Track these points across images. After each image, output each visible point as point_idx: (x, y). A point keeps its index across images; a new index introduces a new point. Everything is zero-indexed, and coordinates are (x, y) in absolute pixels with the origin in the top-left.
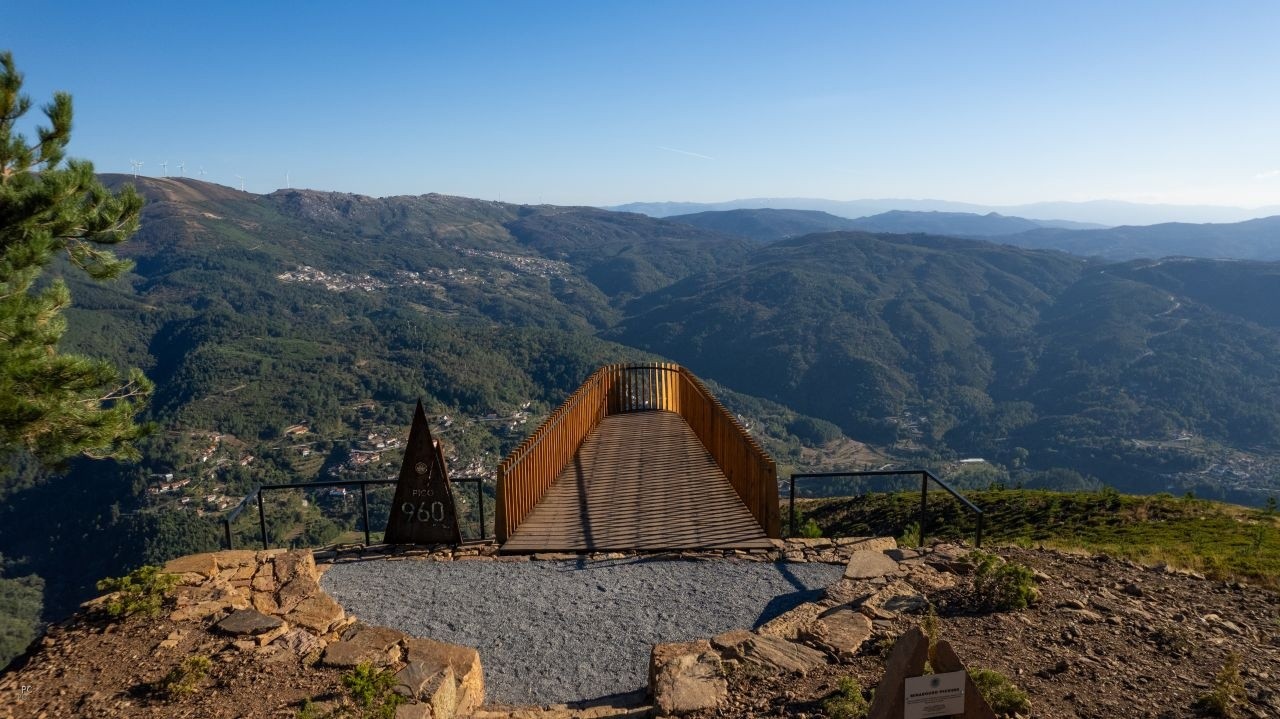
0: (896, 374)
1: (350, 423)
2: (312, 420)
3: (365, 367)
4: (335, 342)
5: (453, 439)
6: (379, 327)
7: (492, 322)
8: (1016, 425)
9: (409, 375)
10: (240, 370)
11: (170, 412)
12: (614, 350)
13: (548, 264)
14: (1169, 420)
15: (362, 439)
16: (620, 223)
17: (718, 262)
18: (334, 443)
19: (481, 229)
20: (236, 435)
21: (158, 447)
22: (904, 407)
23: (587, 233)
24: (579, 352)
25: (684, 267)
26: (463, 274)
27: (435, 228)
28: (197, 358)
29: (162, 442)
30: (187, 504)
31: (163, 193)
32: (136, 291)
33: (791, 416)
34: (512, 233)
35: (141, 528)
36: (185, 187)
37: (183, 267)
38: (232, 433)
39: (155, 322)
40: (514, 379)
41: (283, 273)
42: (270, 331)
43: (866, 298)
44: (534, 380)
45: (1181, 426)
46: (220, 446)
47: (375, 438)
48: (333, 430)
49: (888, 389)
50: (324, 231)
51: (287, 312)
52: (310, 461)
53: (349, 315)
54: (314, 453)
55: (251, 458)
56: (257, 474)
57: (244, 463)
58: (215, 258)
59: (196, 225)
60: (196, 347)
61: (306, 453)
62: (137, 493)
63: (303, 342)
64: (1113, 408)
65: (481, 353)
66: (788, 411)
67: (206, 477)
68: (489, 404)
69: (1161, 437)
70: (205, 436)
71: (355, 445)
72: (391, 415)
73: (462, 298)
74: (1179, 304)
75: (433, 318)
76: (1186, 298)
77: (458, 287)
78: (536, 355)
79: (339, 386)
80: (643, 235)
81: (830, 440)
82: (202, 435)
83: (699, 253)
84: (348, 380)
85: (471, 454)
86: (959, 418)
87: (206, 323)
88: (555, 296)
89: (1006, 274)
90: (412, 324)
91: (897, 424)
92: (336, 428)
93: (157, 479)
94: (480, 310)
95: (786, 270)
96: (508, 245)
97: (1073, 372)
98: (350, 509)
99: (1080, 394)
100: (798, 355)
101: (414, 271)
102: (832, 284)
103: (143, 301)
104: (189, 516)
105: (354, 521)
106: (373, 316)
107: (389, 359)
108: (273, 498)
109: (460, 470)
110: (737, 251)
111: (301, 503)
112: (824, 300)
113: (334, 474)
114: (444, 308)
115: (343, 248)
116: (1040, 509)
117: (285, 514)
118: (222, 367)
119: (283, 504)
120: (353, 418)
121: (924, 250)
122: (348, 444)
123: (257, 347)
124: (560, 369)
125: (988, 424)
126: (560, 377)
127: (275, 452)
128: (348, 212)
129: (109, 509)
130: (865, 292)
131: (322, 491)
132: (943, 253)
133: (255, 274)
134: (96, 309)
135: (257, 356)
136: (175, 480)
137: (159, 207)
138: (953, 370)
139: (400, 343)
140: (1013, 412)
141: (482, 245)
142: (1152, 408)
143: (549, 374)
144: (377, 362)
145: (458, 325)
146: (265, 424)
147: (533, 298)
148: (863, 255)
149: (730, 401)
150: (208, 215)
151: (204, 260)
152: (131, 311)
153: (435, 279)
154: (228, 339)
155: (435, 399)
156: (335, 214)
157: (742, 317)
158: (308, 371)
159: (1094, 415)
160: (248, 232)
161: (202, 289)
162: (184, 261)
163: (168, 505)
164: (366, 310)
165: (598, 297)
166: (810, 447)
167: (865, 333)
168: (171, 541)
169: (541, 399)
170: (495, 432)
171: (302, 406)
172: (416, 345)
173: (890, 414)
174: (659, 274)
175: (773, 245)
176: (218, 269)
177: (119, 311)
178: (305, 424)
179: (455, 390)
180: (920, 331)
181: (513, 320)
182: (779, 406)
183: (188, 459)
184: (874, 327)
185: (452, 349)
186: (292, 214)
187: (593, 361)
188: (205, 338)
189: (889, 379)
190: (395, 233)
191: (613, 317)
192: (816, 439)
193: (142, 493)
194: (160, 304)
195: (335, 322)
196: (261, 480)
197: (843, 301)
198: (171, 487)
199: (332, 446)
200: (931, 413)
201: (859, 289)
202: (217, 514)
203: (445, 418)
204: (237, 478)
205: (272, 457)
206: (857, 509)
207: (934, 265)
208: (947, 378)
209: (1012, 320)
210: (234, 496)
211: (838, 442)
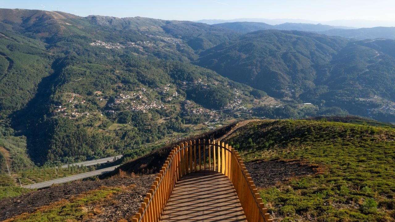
0: (285, 76)
1: (114, 91)
2: (103, 90)
3: (118, 73)
4: (109, 65)
5: (146, 95)
6: (122, 60)
7: (158, 58)
8: (322, 93)
9: (132, 76)
10: (80, 74)
11: (59, 87)
12: (196, 68)
13: (175, 40)
14: (371, 92)
15: (118, 95)
16: (198, 26)
17: (230, 39)
18: (110, 97)
19: (154, 28)
20: (80, 94)
21: (56, 98)
22: (287, 86)
23: (188, 30)
24: (185, 68)
25: (219, 41)
26: (148, 43)
27: (139, 28)
28: (66, 70)
29: (57, 96)
30: (66, 115)
31: (52, 16)
32: (46, 49)
33: (251, 89)
34: (163, 30)
35: (53, 122)
36: (59, 15)
37: (60, 41)
38: (78, 93)
39: (53, 59)
40: (165, 77)
41: (92, 43)
42: (89, 62)
43: (276, 51)
44: (171, 77)
45: (375, 94)
46: (75, 97)
47: (122, 95)
48: (109, 92)
49: (282, 81)
50: (104, 29)
51: (94, 55)
52: (103, 103)
53: (113, 56)
54: (104, 100)
55: (85, 101)
56: (87, 106)
57: (83, 103)
58: (70, 38)
59: (63, 27)
60: (66, 67)
61: (101, 100)
62: (51, 112)
63: (99, 65)
64: (353, 88)
65: (154, 69)
66: (250, 87)
67: (71, 107)
68: (157, 85)
69: (368, 97)
70: (70, 94)
71: (116, 97)
72: (127, 88)
73: (148, 51)
74: (379, 54)
75: (139, 57)
76: (381, 52)
77: (147, 47)
78: (172, 69)
79: (110, 79)
80: (206, 30)
81: (263, 97)
82: (69, 94)
83: (223, 36)
84: (113, 77)
85: (152, 100)
86: (304, 90)
87: (68, 59)
88: (178, 50)
89: (322, 44)
90: (133, 59)
91: (285, 92)
92: (110, 92)
93: (57, 108)
94: (154, 55)
95: (251, 42)
96: (163, 33)
97: (342, 76)
98: (115, 117)
99: (343, 83)
100: (254, 70)
101: (133, 42)
102: (266, 47)
103: (48, 52)
104: (67, 119)
105: (117, 120)
106: (121, 56)
107: (126, 71)
108: (92, 113)
109: (149, 105)
110: (236, 36)
111: (100, 115)
112: (263, 52)
113: (110, 106)
114: (143, 54)
115: (110, 35)
116: (343, 131)
117: (95, 118)
118: (74, 73)
119: (95, 115)
120: (115, 89)
121: (297, 36)
122: (114, 97)
123: (85, 67)
124: (179, 73)
125: (313, 92)
126: (179, 76)
127: (92, 100)
128: (111, 23)
129: (43, 116)
130: (277, 50)
131: (107, 111)
132: (302, 37)
133: (83, 43)
134: (34, 54)
135: (85, 70)
136: (62, 108)
137: (51, 21)
138: (303, 75)
139: (129, 65)
140: (321, 88)
141: (154, 34)
142: (366, 88)
143: (176, 75)
144: (122, 71)
145: (147, 60)
146: (88, 91)
147: (171, 51)
148: (276, 38)
149: (233, 84)
150: (67, 24)
151: (67, 39)
152: (45, 55)
153: (139, 45)
154: (76, 64)
155: (140, 83)
156: (108, 23)
157: (237, 57)
158: (101, 74)
159: (347, 90)
160: (80, 29)
161: (67, 48)
162: (61, 39)
163: (60, 115)
164: (118, 55)
165: (191, 51)
166: (257, 99)
167: (276, 63)
168: (62, 126)
169: (173, 83)
170: (159, 93)
171: (100, 85)
172: (134, 66)
173: (282, 89)
174: (211, 43)
175: (247, 34)
176: (71, 42)
177: (41, 55)
178: (101, 91)
179: (146, 80)
180: (294, 62)
181: (164, 58)
182: (248, 86)
183: (66, 101)
184: (279, 61)
185: (145, 67)
186: (94, 23)
187: (189, 71)
188: (68, 64)
189: (283, 78)
190: (126, 30)
191: (196, 57)
192: (259, 96)
193: (52, 112)
194: (54, 53)
195: (109, 59)
196: (88, 108)
197: (269, 53)
198: (61, 110)
199: (109, 97)
200: (295, 89)
201: (275, 48)
202: (75, 118)
203: (144, 89)
204: (81, 107)
205: (91, 101)
206: (276, 126)
207: (299, 41)
208: (301, 78)
209: (323, 59)
210: (80, 113)
211: (266, 97)
